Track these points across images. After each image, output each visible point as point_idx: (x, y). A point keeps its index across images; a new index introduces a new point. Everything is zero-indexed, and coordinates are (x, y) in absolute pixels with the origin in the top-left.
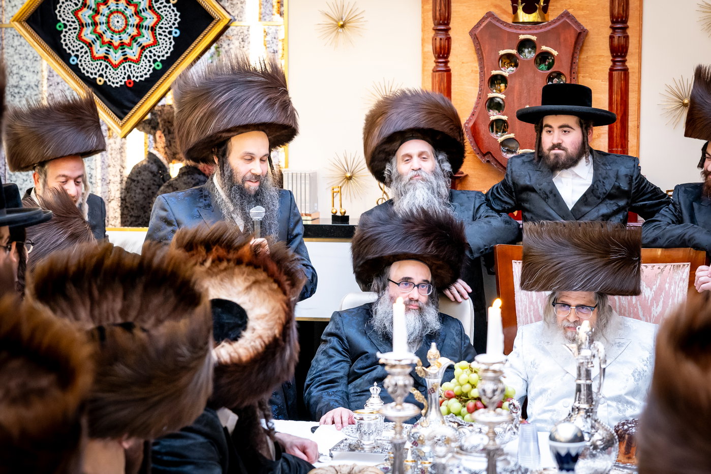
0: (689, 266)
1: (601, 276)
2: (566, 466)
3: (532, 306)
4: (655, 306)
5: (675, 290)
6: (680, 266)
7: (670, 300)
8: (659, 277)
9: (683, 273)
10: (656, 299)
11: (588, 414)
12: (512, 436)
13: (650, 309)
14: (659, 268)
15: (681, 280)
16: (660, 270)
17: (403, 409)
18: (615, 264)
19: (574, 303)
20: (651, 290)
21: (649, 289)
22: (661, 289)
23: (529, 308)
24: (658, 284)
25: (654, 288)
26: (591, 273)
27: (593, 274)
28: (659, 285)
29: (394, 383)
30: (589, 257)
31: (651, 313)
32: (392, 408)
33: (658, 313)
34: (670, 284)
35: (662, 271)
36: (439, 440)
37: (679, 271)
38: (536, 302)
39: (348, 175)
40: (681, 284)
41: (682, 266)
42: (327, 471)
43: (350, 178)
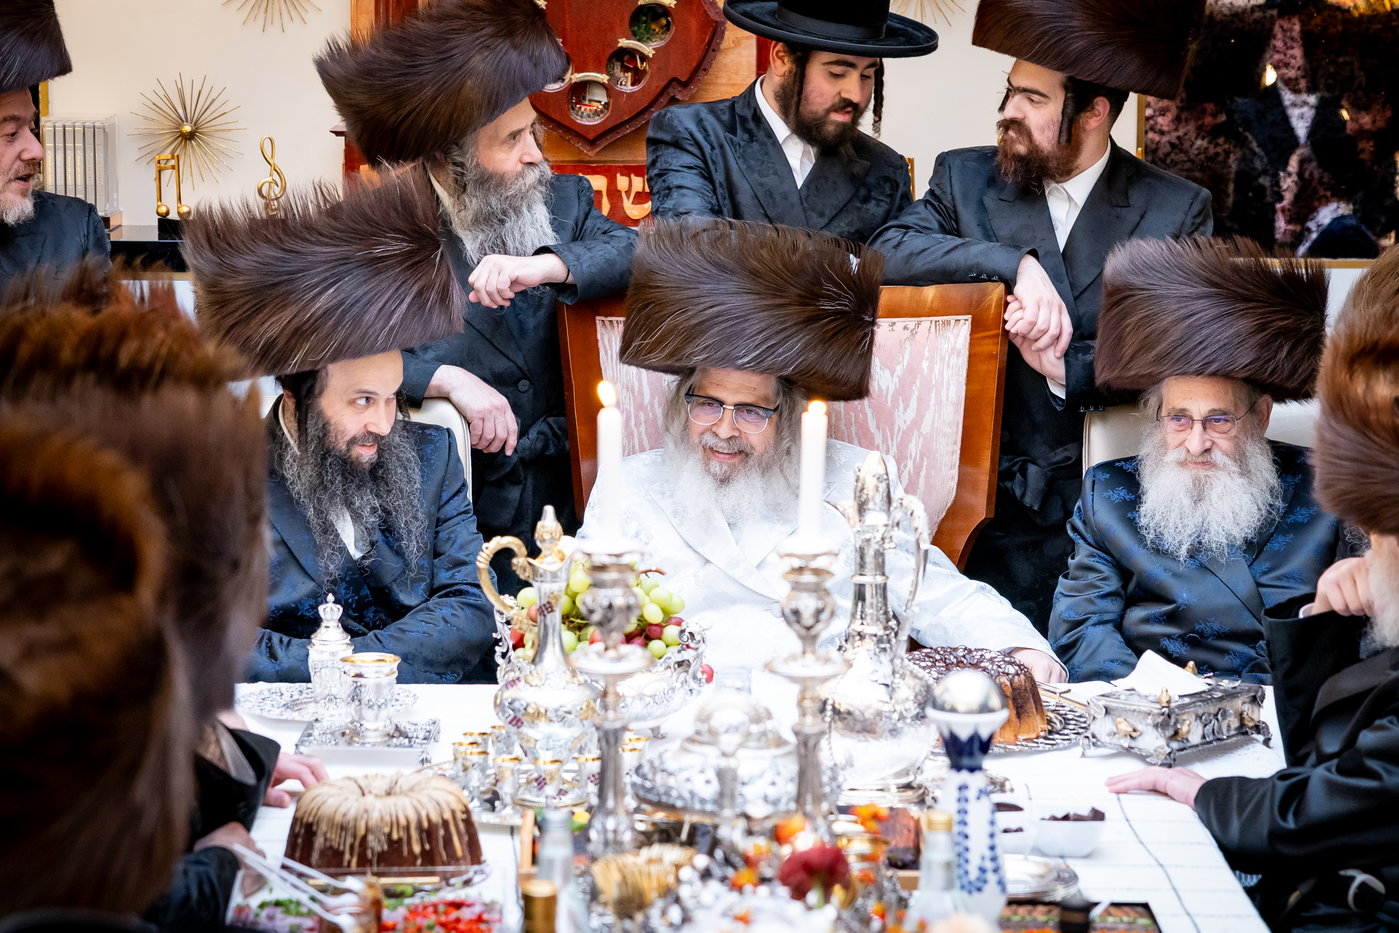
0: (969, 323)
1: (797, 344)
2: (966, 761)
3: (641, 414)
4: (901, 408)
5: (942, 374)
6: (949, 322)
7: (933, 395)
8: (908, 347)
9: (957, 336)
10: (902, 392)
11: (882, 646)
12: (687, 697)
13: (891, 415)
14: (905, 328)
15: (953, 353)
16: (908, 333)
17: (620, 659)
18: (828, 323)
19: (731, 398)
20: (892, 376)
21: (887, 372)
22: (912, 371)
23: (637, 417)
24: (905, 363)
25: (899, 368)
26: (778, 333)
27: (782, 336)
28: (908, 364)
29: (605, 603)
30: (778, 301)
31: (893, 424)
32: (599, 655)
33: (908, 423)
34: (931, 360)
35: (913, 333)
36: (570, 713)
37: (949, 334)
38: (652, 404)
39: (187, 128)
40: (953, 361)
41: (953, 322)
42: (341, 788)
43: (190, 137)
